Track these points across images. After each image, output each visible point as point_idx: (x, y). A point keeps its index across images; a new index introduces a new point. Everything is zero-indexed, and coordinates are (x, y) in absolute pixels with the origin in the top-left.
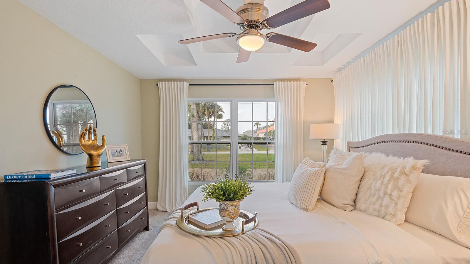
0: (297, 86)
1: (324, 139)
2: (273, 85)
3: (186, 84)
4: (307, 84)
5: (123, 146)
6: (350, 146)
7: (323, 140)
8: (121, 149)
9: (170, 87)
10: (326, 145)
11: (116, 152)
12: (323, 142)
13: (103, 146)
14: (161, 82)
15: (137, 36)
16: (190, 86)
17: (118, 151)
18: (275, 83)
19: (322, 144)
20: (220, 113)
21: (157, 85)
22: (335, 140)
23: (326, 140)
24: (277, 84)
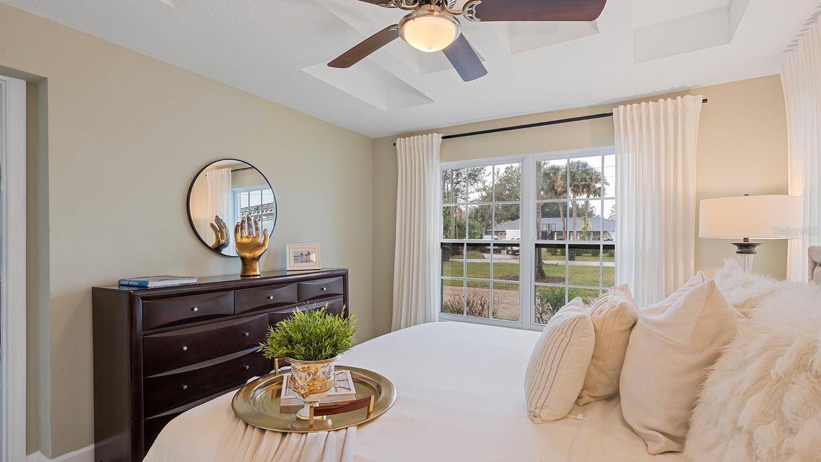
0: (676, 109)
1: (746, 239)
2: (611, 114)
3: (437, 138)
4: (705, 101)
5: (313, 246)
6: (816, 261)
7: (742, 242)
8: (308, 250)
9: (412, 145)
10: (751, 256)
11: (302, 255)
12: (741, 246)
13: (263, 245)
14: (399, 139)
15: (305, 70)
16: (443, 140)
17: (304, 254)
18: (614, 111)
19: (737, 252)
20: (598, 185)
21: (395, 144)
22: (789, 240)
23: (750, 242)
24: (619, 112)
